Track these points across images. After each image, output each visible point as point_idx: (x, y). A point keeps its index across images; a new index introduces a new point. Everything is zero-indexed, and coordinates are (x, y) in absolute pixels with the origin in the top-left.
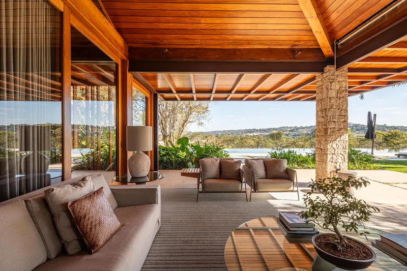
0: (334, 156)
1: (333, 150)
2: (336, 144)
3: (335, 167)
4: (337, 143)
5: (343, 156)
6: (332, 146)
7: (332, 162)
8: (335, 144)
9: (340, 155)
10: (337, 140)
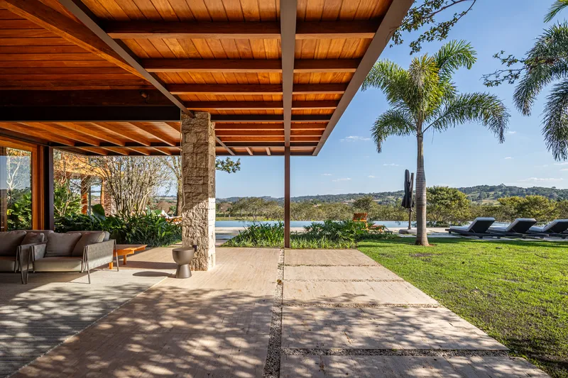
0: (191, 229)
1: (189, 221)
2: (193, 213)
3: (192, 243)
4: (194, 211)
5: (203, 228)
6: (187, 215)
7: (188, 236)
8: (191, 214)
9: (199, 228)
10: (194, 208)
